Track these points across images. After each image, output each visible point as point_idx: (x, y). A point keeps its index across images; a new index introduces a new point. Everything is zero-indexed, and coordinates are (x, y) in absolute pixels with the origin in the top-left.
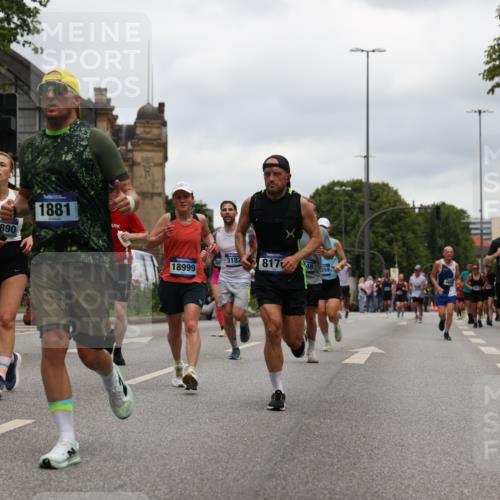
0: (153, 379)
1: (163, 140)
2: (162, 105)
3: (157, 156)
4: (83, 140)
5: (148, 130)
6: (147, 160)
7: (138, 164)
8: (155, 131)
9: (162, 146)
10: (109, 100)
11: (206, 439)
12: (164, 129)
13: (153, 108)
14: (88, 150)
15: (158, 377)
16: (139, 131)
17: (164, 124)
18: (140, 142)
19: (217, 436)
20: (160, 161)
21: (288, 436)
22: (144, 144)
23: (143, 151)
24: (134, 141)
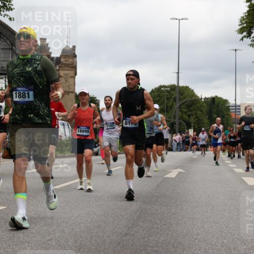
0: (67, 186)
1: (75, 65)
2: (74, 47)
3: (71, 73)
4: (37, 61)
5: (67, 59)
6: (66, 75)
7: (62, 77)
8: (71, 60)
9: (74, 67)
10: (47, 44)
11: (94, 216)
12: (75, 59)
13: (70, 49)
14: (40, 66)
15: (70, 185)
16: (62, 60)
17: (75, 56)
18: (63, 66)
19: (99, 214)
20: (73, 75)
21: (135, 214)
22: (65, 66)
23: (64, 70)
24: (60, 65)
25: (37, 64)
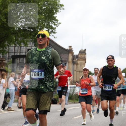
1: (85, 58)
2: (85, 50)
3: (83, 62)
4: (49, 53)
5: (81, 56)
6: (81, 63)
7: (79, 64)
8: (83, 56)
10: (72, 49)
13: (83, 50)
16: (79, 56)
17: (86, 54)
18: (79, 59)
22: (80, 59)
23: (80, 61)
24: (78, 58)
25: (49, 55)
